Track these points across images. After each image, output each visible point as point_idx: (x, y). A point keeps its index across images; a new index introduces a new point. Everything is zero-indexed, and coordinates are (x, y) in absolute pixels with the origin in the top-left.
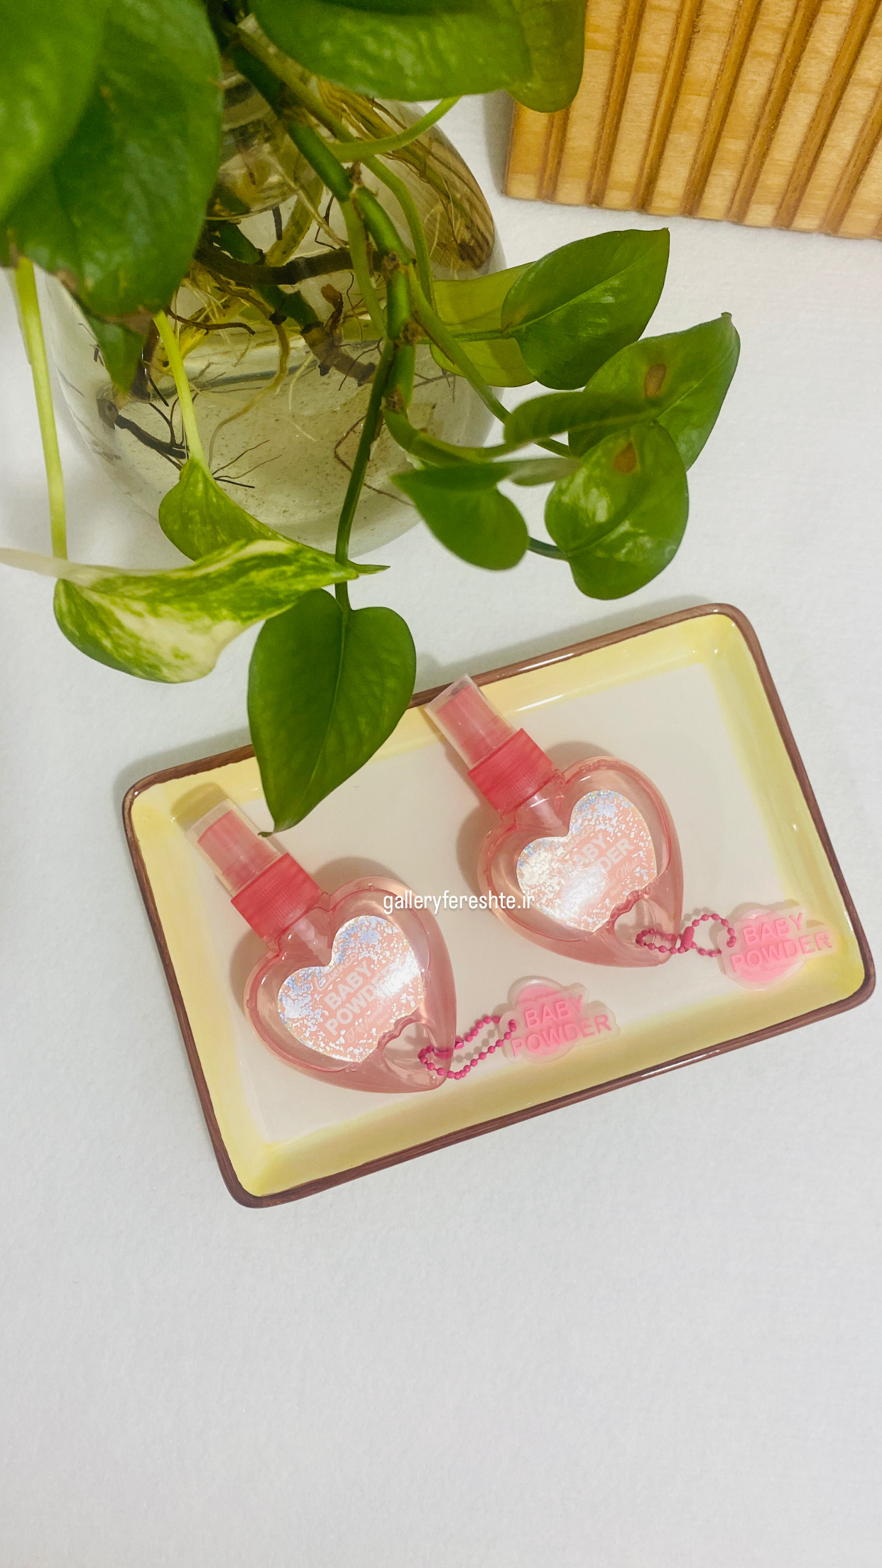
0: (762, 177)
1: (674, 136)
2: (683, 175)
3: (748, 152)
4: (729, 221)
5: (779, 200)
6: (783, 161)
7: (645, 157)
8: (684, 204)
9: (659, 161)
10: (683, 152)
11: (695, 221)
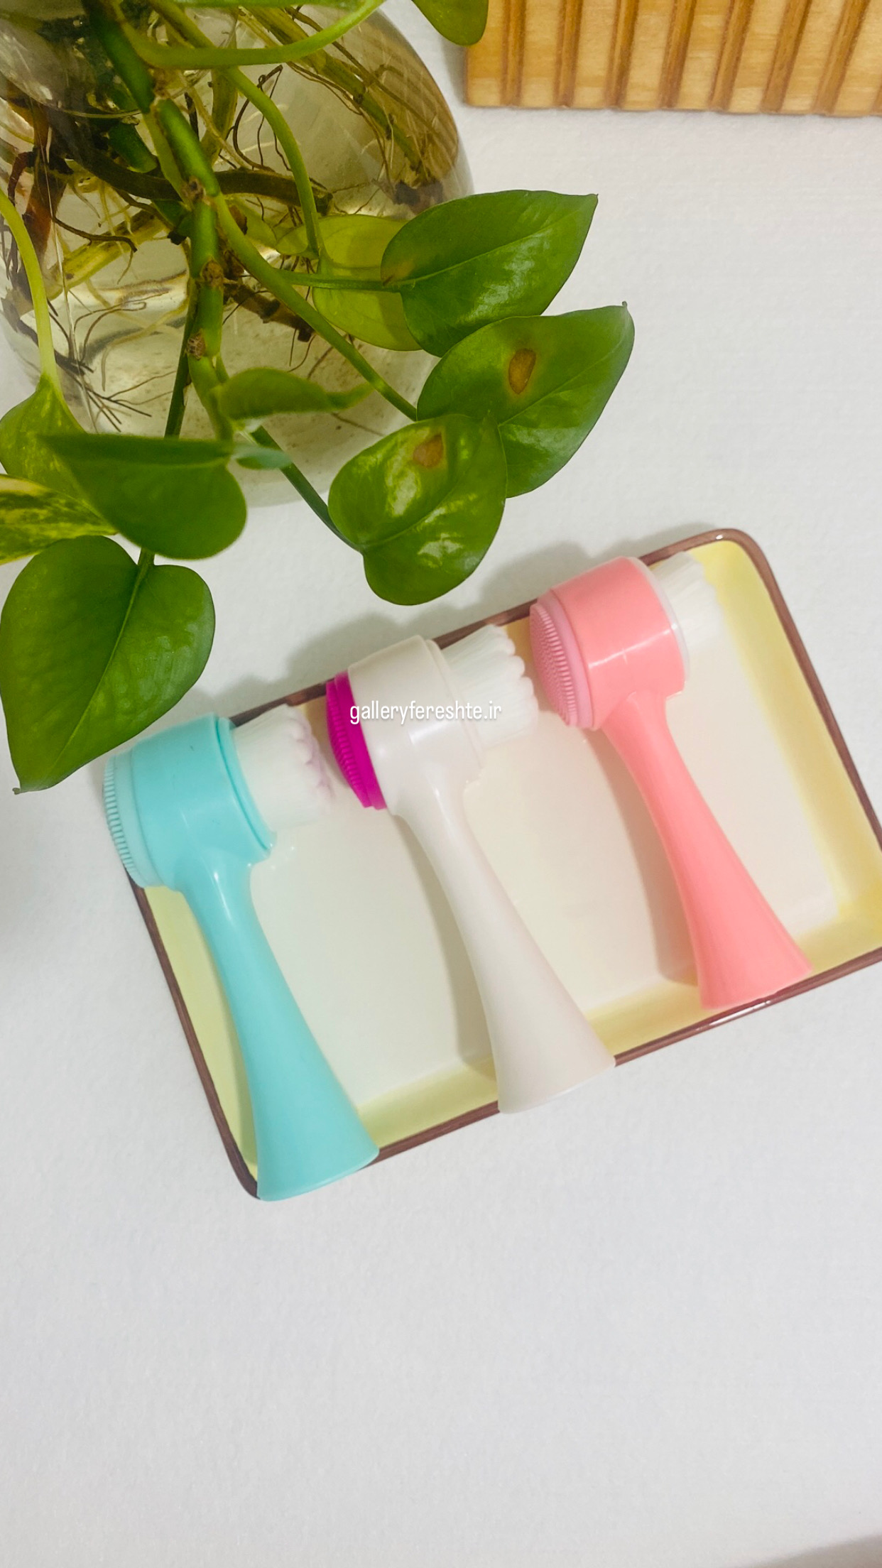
1: (643, 17)
4: (713, 111)
5: (764, 80)
6: (765, 35)
7: (613, 47)
8: (661, 95)
9: (629, 49)
10: (655, 36)
11: (675, 115)
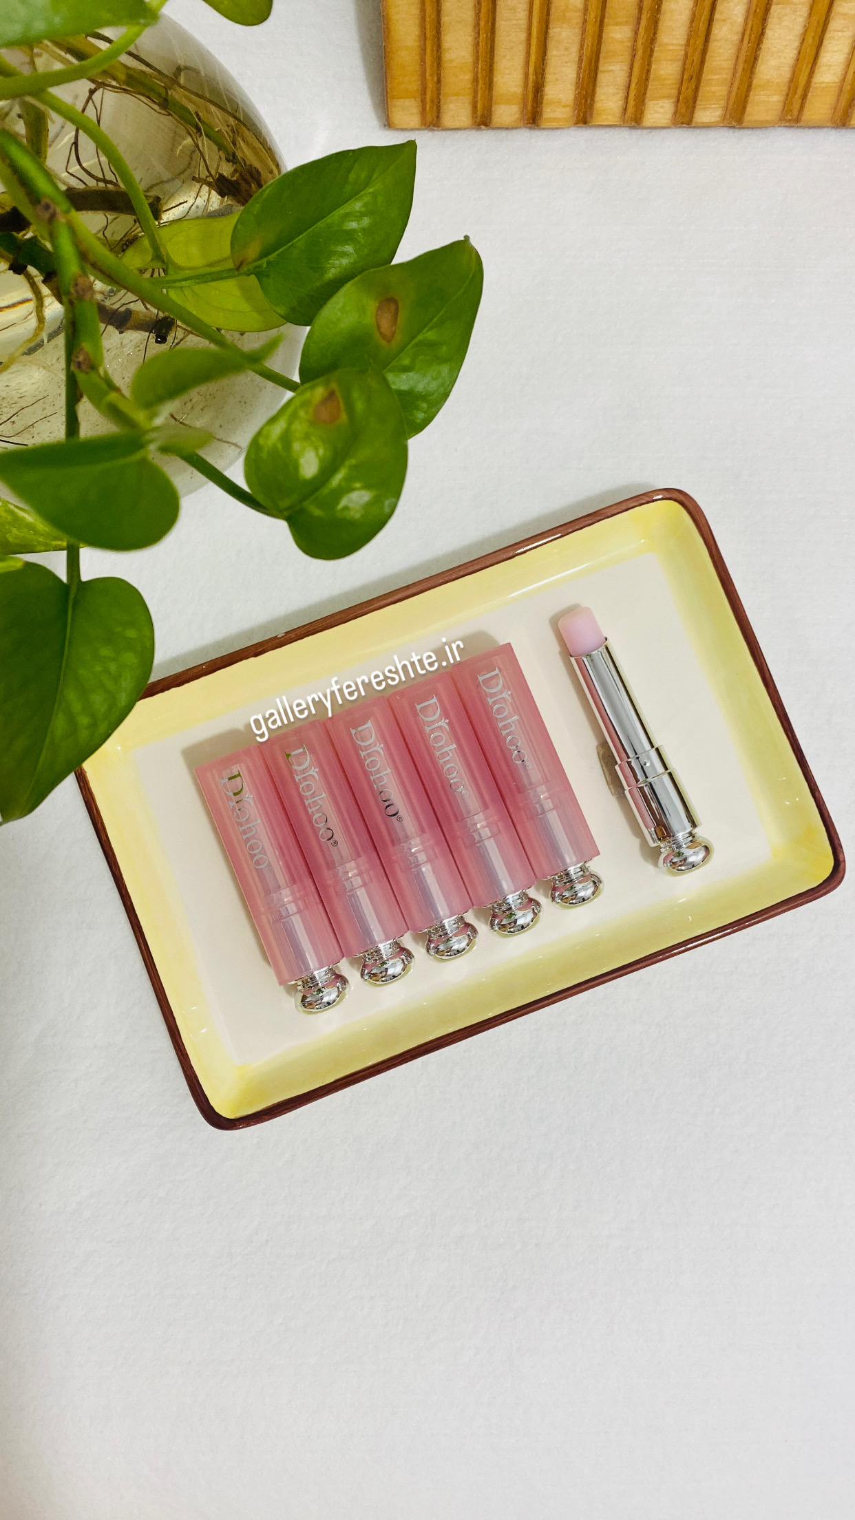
0: (653, 67)
1: (554, 31)
2: (570, 76)
3: (635, 40)
4: (626, 126)
5: (675, 92)
6: (672, 45)
7: (527, 63)
8: (576, 112)
9: (543, 64)
10: (567, 49)
11: (590, 130)
